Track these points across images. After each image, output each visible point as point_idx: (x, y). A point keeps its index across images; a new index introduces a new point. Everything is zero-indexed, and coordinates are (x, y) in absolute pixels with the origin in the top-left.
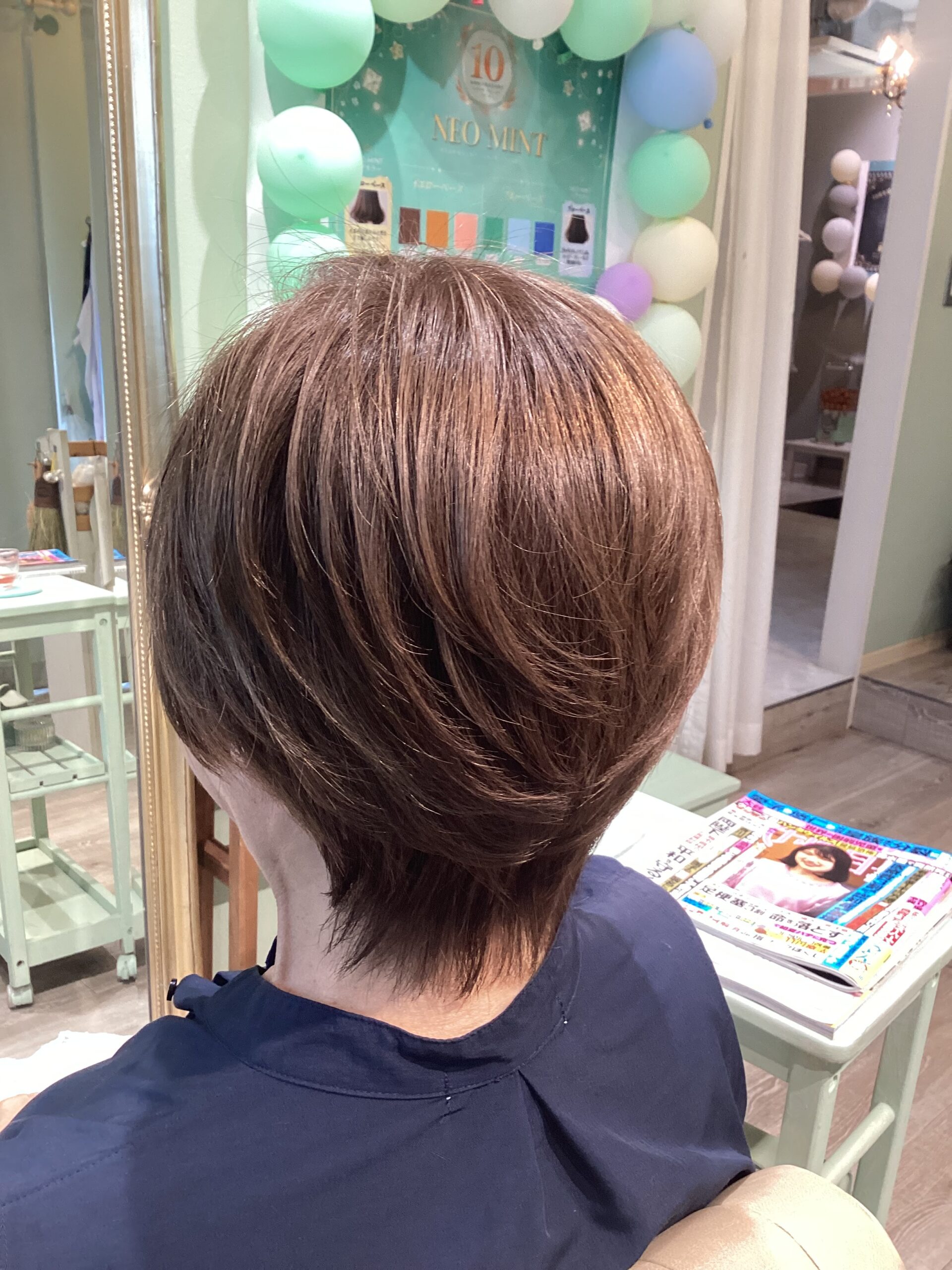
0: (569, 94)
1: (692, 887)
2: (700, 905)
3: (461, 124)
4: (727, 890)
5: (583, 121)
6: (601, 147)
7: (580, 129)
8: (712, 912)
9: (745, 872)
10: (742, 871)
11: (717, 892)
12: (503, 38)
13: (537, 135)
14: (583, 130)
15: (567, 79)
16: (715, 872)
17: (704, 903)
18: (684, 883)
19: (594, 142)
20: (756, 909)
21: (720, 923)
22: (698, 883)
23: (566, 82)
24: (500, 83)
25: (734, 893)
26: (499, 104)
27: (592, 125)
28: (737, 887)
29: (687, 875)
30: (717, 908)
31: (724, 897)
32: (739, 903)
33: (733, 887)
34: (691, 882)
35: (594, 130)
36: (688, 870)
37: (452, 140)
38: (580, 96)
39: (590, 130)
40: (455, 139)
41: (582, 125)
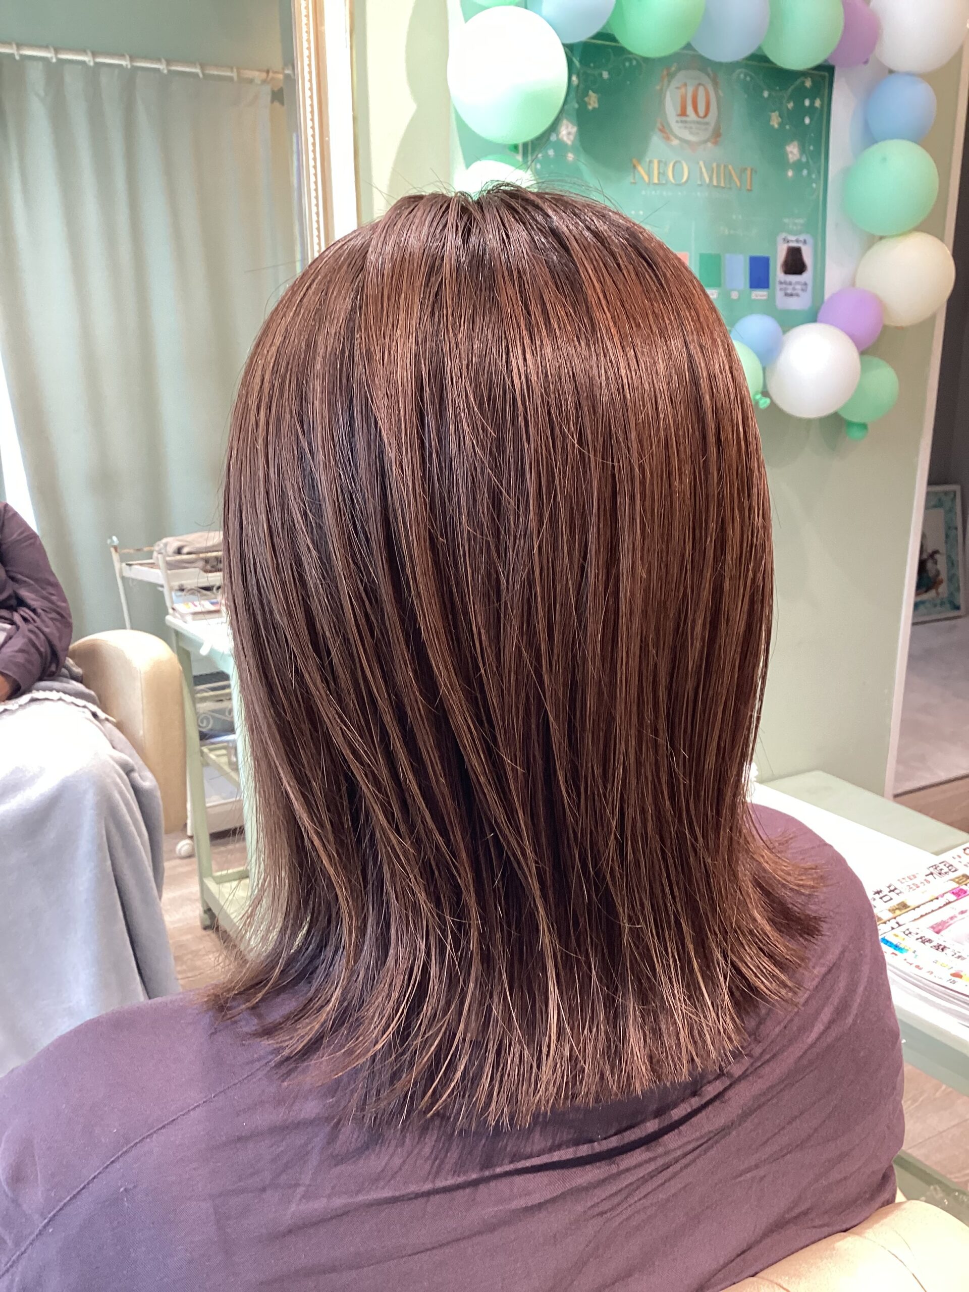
0: (776, 126)
1: (893, 928)
2: (896, 947)
3: (666, 164)
4: (930, 934)
5: (792, 152)
6: (814, 176)
7: (789, 159)
8: (909, 955)
9: (955, 919)
10: (952, 918)
11: (919, 936)
12: (708, 75)
13: (746, 169)
14: (791, 161)
15: (774, 111)
16: (922, 916)
17: (901, 946)
18: (885, 923)
19: (805, 172)
20: (958, 954)
21: (913, 966)
22: (900, 925)
23: (773, 114)
24: (706, 120)
25: (937, 939)
26: (705, 142)
27: (801, 155)
28: (942, 933)
29: (891, 915)
30: (914, 952)
31: (924, 941)
32: (940, 948)
33: (938, 932)
34: (893, 923)
35: (804, 160)
36: (893, 910)
37: (656, 181)
38: (788, 127)
39: (799, 161)
40: (659, 179)
41: (790, 156)
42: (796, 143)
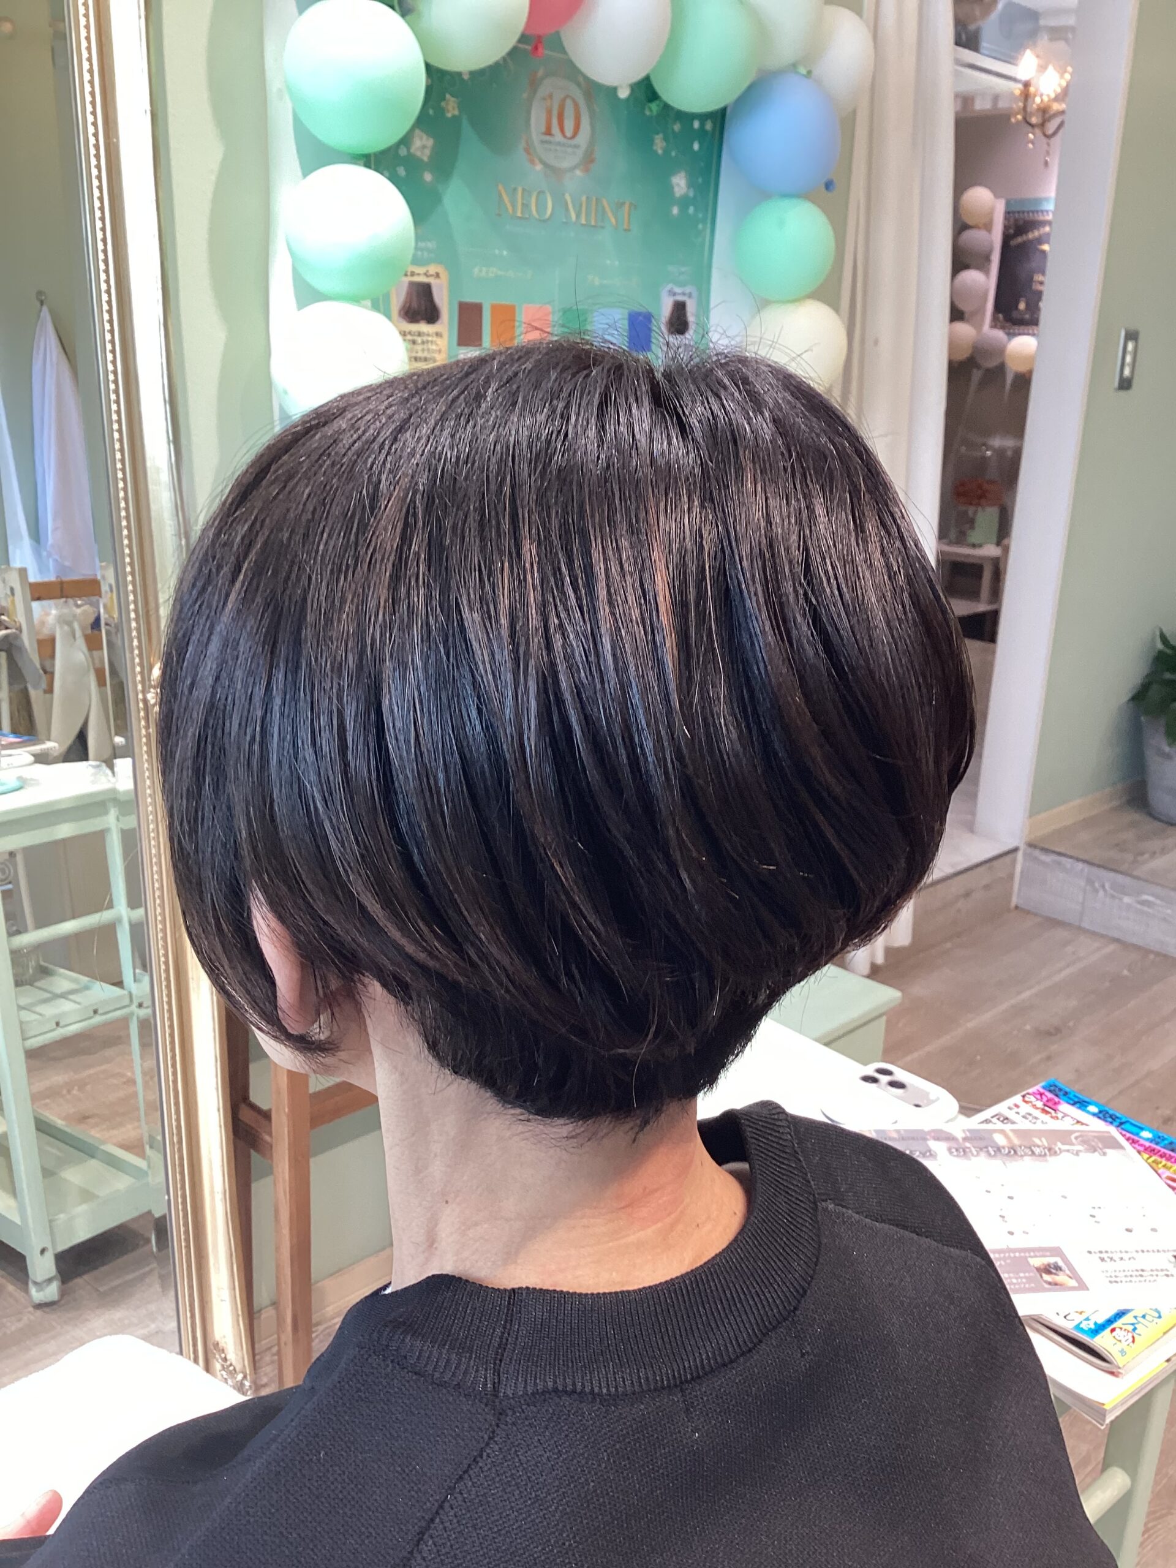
0: (660, 152)
3: (530, 194)
5: (678, 185)
6: (700, 215)
7: (674, 195)
12: (579, 85)
13: (623, 204)
14: (677, 195)
15: (658, 134)
19: (691, 210)
23: (657, 137)
24: (576, 141)
26: (576, 167)
27: (688, 189)
35: (691, 194)
37: (519, 214)
38: (673, 154)
39: (686, 195)
40: (522, 213)
41: (676, 189)
42: (683, 174)
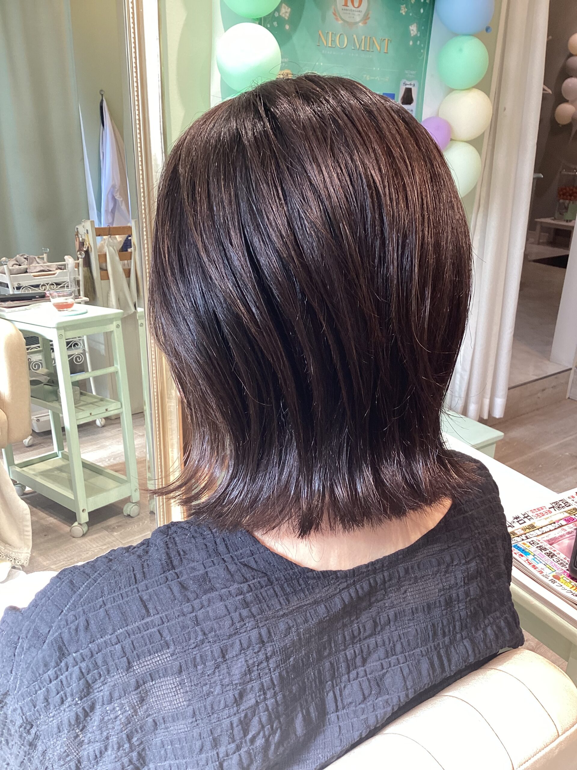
0: (404, 14)
1: (523, 540)
3: (336, 35)
4: (546, 545)
5: (413, 30)
6: (422, 45)
7: (411, 34)
11: (539, 545)
13: (385, 39)
16: (543, 534)
19: (418, 42)
20: (560, 562)
22: (527, 538)
23: (402, 6)
25: (550, 548)
27: (417, 32)
29: (523, 532)
31: (543, 549)
32: (551, 555)
34: (523, 537)
35: (419, 35)
36: (524, 529)
38: (411, 14)
40: (331, 44)
42: (415, 24)
